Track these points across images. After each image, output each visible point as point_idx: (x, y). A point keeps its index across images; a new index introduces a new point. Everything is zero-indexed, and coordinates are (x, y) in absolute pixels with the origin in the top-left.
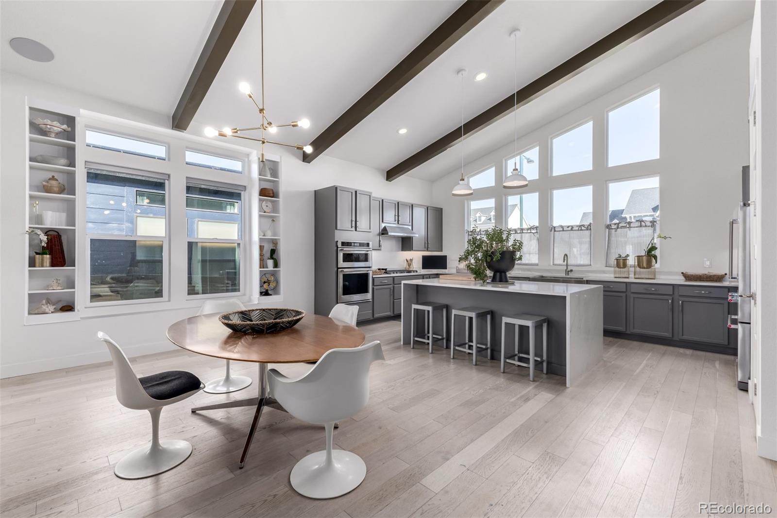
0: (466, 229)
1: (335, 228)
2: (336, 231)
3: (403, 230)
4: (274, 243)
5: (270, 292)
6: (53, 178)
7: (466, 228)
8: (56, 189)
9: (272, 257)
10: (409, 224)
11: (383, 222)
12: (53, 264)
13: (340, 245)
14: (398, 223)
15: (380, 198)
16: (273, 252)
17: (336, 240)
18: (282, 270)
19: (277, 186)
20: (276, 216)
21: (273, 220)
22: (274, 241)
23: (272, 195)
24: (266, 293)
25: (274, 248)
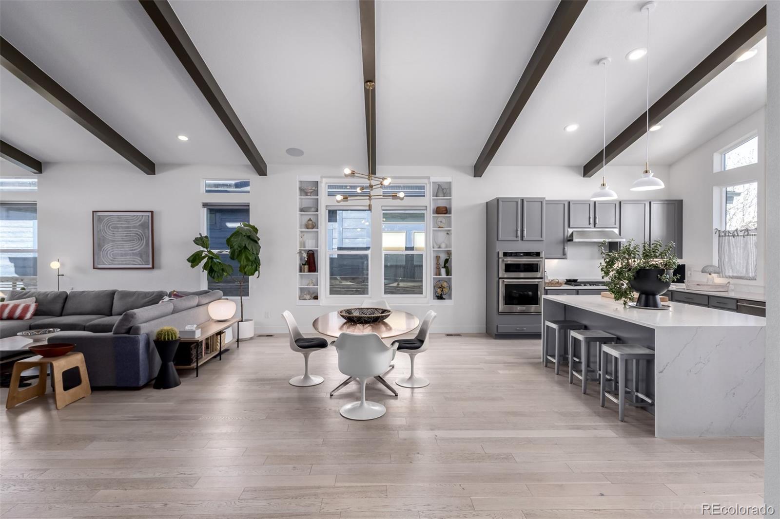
0: (714, 227)
1: (496, 239)
2: (497, 242)
3: (603, 234)
4: (448, 254)
5: (444, 296)
6: (310, 220)
7: (716, 225)
8: (310, 226)
9: (445, 267)
10: (615, 226)
11: (569, 226)
12: (310, 271)
13: (501, 255)
14: (595, 227)
15: (566, 200)
16: (447, 261)
17: (497, 251)
18: (454, 277)
19: (450, 204)
20: (449, 230)
21: (448, 234)
22: (449, 252)
23: (445, 212)
24: (440, 297)
25: (448, 258)
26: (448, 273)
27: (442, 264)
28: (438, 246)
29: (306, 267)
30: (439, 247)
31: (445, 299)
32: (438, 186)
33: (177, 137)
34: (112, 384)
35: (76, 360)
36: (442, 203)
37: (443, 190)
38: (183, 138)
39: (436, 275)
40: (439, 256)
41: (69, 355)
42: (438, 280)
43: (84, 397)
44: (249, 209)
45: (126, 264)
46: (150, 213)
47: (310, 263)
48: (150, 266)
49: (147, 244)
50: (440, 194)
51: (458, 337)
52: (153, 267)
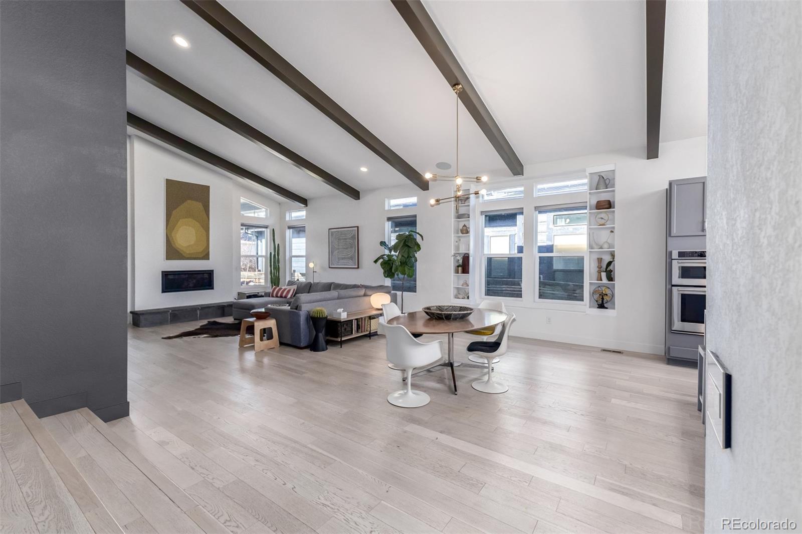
1: (669, 235)
2: (669, 238)
4: (611, 255)
5: (605, 305)
6: (464, 225)
8: (464, 232)
9: (607, 270)
12: (463, 273)
13: (675, 255)
16: (609, 264)
18: (617, 283)
19: (614, 196)
20: (614, 228)
21: (612, 232)
22: (612, 253)
23: (607, 206)
24: (602, 306)
25: (612, 260)
26: (610, 278)
27: (604, 266)
28: (599, 247)
29: (460, 268)
30: (601, 248)
31: (607, 308)
32: (598, 177)
33: (360, 169)
34: (289, 342)
35: (271, 323)
36: (604, 197)
37: (604, 181)
38: (364, 169)
39: (598, 280)
40: (602, 259)
41: (268, 319)
42: (598, 286)
43: (274, 348)
44: (416, 221)
45: (345, 265)
46: (356, 228)
47: (464, 266)
48: (357, 267)
49: (355, 251)
50: (602, 184)
51: (619, 354)
52: (358, 268)
